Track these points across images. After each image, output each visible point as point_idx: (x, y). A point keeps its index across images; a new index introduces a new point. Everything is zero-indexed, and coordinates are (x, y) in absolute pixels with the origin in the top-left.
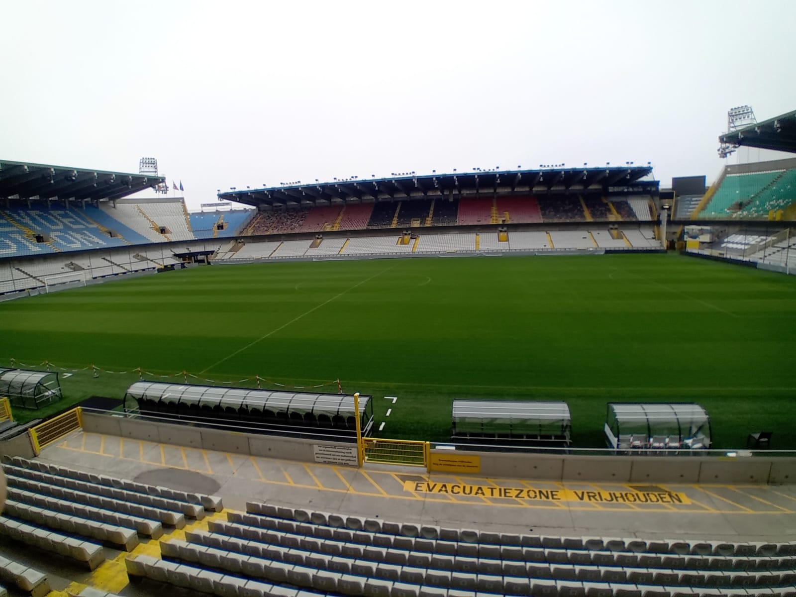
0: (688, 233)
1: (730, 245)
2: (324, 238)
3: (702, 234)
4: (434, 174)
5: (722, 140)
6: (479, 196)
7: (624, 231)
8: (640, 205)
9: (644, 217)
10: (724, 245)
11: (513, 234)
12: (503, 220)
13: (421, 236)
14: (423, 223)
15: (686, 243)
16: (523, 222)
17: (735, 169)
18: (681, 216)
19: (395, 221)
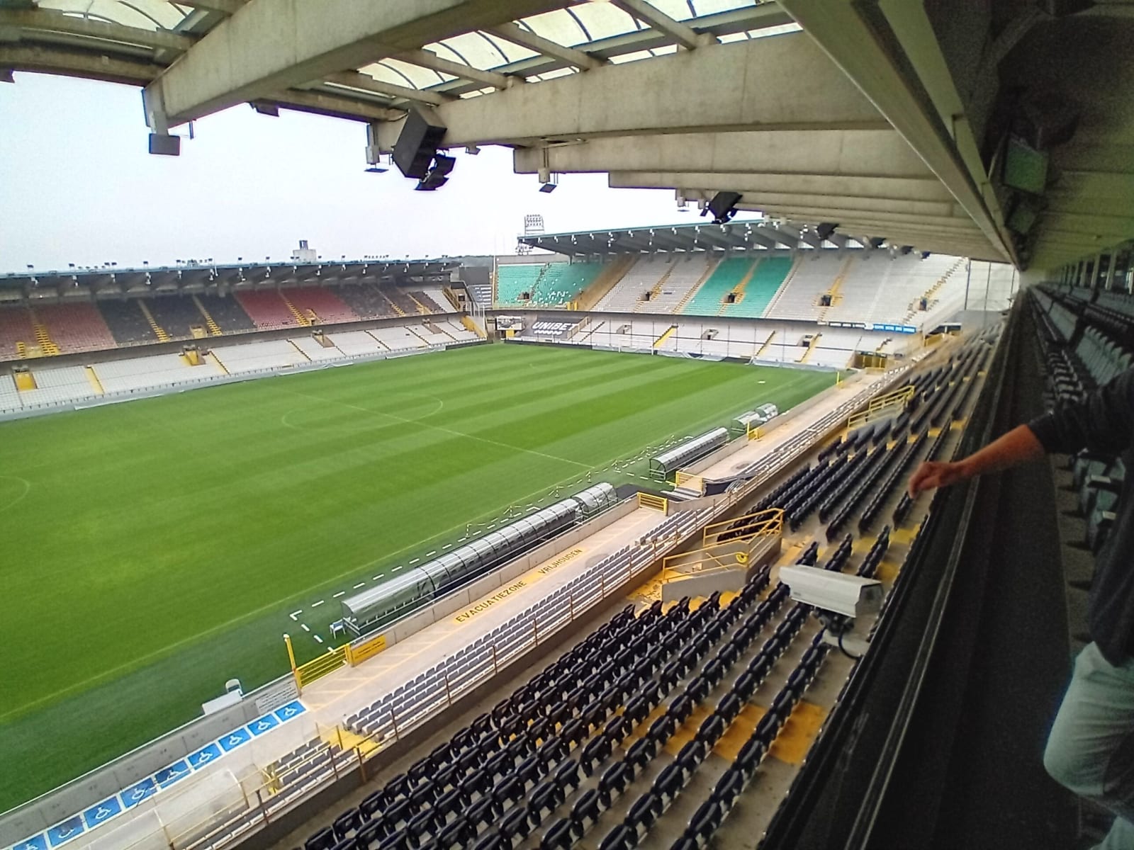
0: (500, 323)
1: (540, 332)
2: (32, 369)
3: (514, 323)
4: (240, 262)
5: (520, 241)
6: (257, 288)
7: (436, 324)
8: (437, 295)
9: (449, 309)
10: (536, 332)
11: (333, 338)
12: (313, 321)
13: (213, 351)
14: (209, 331)
15: (503, 332)
16: (339, 322)
17: (504, 260)
18: (481, 306)
19: (159, 331)
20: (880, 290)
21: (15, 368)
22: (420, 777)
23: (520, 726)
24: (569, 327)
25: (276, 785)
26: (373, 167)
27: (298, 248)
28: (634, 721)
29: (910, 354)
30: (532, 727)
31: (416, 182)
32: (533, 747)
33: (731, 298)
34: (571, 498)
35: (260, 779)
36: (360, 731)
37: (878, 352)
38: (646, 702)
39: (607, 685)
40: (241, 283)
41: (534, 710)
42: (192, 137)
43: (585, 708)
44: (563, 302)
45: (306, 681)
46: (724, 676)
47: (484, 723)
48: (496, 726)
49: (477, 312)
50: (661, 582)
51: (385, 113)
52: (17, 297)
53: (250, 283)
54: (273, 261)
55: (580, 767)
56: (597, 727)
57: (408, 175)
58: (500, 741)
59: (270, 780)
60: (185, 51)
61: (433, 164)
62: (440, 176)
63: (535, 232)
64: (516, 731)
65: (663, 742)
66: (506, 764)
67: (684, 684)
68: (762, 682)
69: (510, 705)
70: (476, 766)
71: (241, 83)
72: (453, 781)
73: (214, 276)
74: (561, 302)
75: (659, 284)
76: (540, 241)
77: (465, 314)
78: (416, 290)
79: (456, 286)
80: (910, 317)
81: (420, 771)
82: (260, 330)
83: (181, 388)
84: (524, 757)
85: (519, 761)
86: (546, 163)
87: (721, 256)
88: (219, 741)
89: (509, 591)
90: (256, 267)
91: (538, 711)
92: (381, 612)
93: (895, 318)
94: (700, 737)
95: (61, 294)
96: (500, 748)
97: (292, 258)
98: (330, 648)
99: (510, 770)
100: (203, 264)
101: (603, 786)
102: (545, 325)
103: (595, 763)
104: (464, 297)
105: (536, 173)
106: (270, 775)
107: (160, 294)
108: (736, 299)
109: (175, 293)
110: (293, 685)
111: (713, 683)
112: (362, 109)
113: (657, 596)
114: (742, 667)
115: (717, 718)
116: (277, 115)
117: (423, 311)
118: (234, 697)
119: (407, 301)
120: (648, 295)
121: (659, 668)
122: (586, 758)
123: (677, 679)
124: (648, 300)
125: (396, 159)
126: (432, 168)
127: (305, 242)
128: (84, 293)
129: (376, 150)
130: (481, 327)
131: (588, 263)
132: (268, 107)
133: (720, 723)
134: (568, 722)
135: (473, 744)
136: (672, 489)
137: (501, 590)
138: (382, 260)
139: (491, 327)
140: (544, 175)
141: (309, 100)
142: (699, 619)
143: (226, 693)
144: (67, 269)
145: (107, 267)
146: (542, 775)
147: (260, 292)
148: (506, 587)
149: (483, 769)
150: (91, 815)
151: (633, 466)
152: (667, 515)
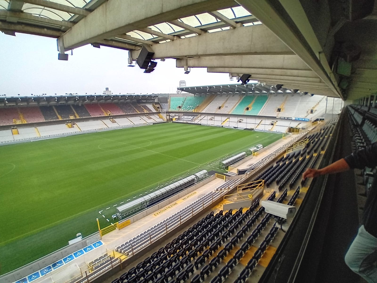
0: (171, 116)
2: (18, 128)
3: (176, 116)
4: (86, 94)
5: (178, 89)
6: (91, 103)
7: (150, 116)
8: (150, 106)
9: (154, 111)
10: (183, 119)
11: (116, 120)
12: (109, 114)
13: (76, 123)
14: (75, 117)
15: (172, 119)
16: (118, 115)
17: (173, 95)
18: (165, 110)
19: (59, 116)
20: (297, 107)
21: (12, 127)
22: (141, 268)
23: (175, 252)
24: (193, 118)
25: (92, 270)
26: (130, 65)
27: (106, 90)
28: (213, 251)
29: (307, 128)
30: (179, 252)
31: (144, 70)
32: (179, 259)
33: (248, 109)
34: (193, 175)
35: (87, 267)
36: (121, 252)
37: (297, 127)
38: (217, 245)
39: (204, 239)
40: (86, 101)
41: (179, 247)
42: (72, 54)
43: (196, 246)
44: (192, 109)
45: (103, 234)
46: (243, 237)
47: (162, 250)
48: (166, 252)
49: (163, 112)
50: (223, 204)
51: (135, 48)
52: (14, 104)
53: (89, 101)
54: (97, 94)
55: (194, 266)
56: (200, 253)
57: (141, 68)
58: (168, 257)
59: (90, 268)
60: (71, 28)
61: (150, 64)
62: (152, 68)
63: (183, 86)
64: (173, 254)
65: (223, 259)
66: (169, 265)
67: (230, 239)
68: (256, 239)
69: (171, 244)
70: (159, 265)
71: (88, 38)
72: (151, 270)
73: (78, 99)
74: (191, 109)
75: (224, 104)
76: (184, 89)
77: (159, 113)
78: (144, 105)
79: (156, 103)
80: (307, 115)
81: (141, 266)
82: (92, 117)
83: (66, 135)
84: (176, 262)
85: (174, 264)
86: (187, 64)
87: (244, 95)
88: (74, 254)
89: (172, 206)
90: (92, 96)
91: (181, 247)
92: (129, 212)
93: (302, 116)
94: (235, 257)
95: (28, 104)
96: (167, 259)
97: (103, 93)
98: (112, 224)
99: (171, 267)
100: (74, 95)
101: (202, 273)
102: (186, 117)
103: (199, 265)
104: (159, 107)
105: (183, 67)
106: (90, 266)
107: (60, 104)
108: (249, 109)
109: (65, 104)
110: (99, 236)
111: (240, 239)
112: (127, 46)
113: (221, 209)
114: (250, 233)
115: (241, 251)
116: (99, 48)
117: (145, 111)
118: (79, 239)
119: (140, 108)
120: (220, 108)
121: (221, 233)
122: (196, 264)
123: (228, 237)
124: (220, 109)
125: (138, 63)
126: (149, 66)
127: (108, 88)
128: (36, 103)
129: (131, 59)
130: (165, 117)
131: (200, 96)
132: (97, 45)
133: (241, 253)
134: (191, 251)
135: (158, 257)
136: (227, 172)
137: (169, 205)
138: (132, 95)
139: (168, 117)
140: (186, 68)
141: (110, 43)
142: (235, 217)
143: (76, 238)
144: (31, 96)
145: (43, 95)
146: (181, 269)
147: (93, 104)
148: (171, 204)
149: (162, 266)
150: (30, 278)
151: (214, 164)
152: (225, 181)
